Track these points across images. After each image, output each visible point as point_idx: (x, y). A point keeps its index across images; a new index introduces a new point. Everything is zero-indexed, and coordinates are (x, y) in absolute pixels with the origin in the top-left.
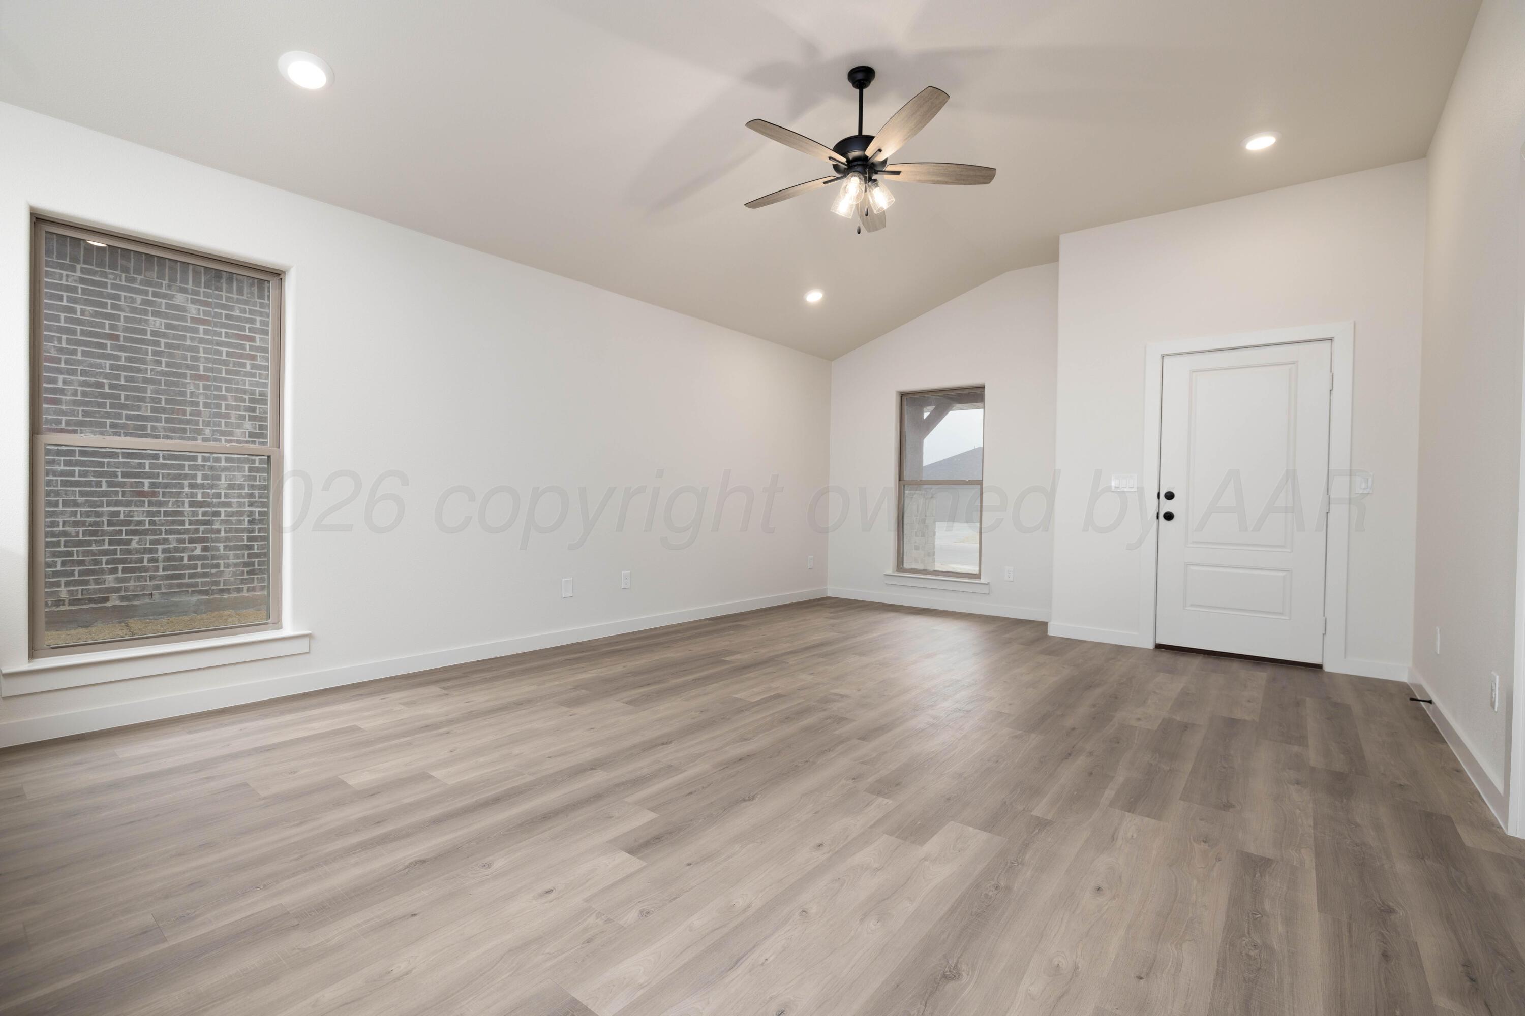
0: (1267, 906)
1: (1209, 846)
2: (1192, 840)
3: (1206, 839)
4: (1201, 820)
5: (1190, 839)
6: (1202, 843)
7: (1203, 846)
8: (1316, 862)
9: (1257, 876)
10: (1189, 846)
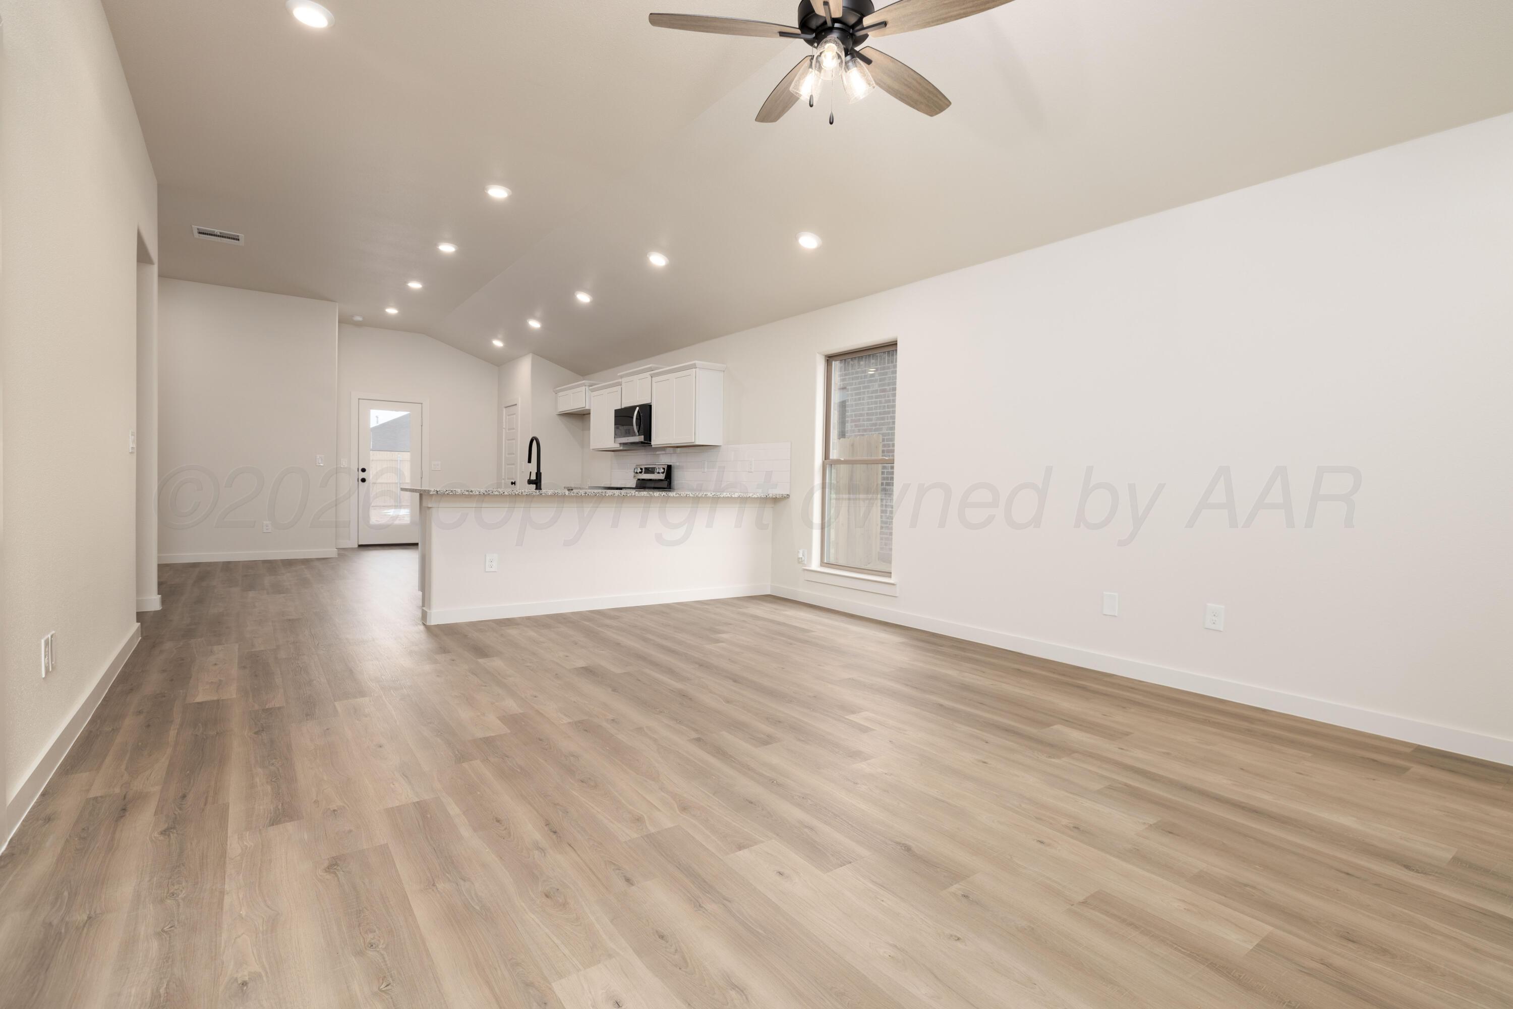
0: (269, 788)
1: (329, 809)
2: (346, 807)
3: (335, 814)
4: (350, 831)
5: (348, 806)
6: (336, 808)
7: (333, 806)
8: (227, 844)
9: (281, 805)
10: (345, 800)
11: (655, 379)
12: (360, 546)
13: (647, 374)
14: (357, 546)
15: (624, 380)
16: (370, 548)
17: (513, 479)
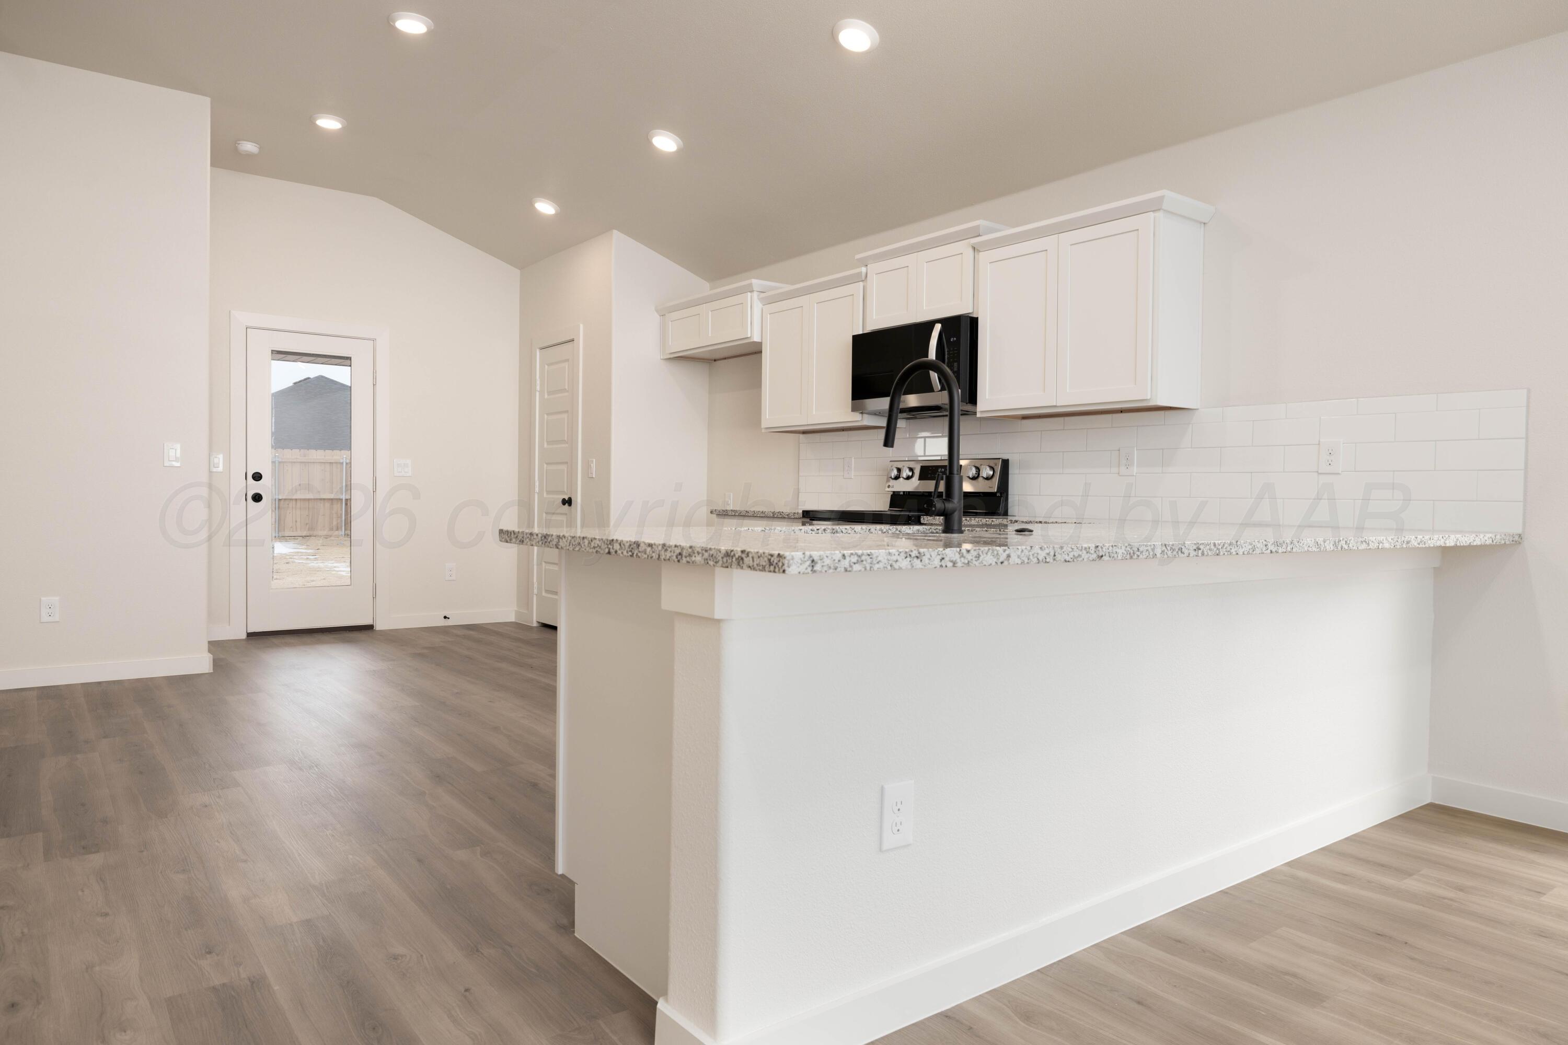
11: (983, 256)
12: (251, 635)
13: (963, 247)
14: (244, 636)
15: (873, 268)
16: (275, 640)
17: (563, 492)
